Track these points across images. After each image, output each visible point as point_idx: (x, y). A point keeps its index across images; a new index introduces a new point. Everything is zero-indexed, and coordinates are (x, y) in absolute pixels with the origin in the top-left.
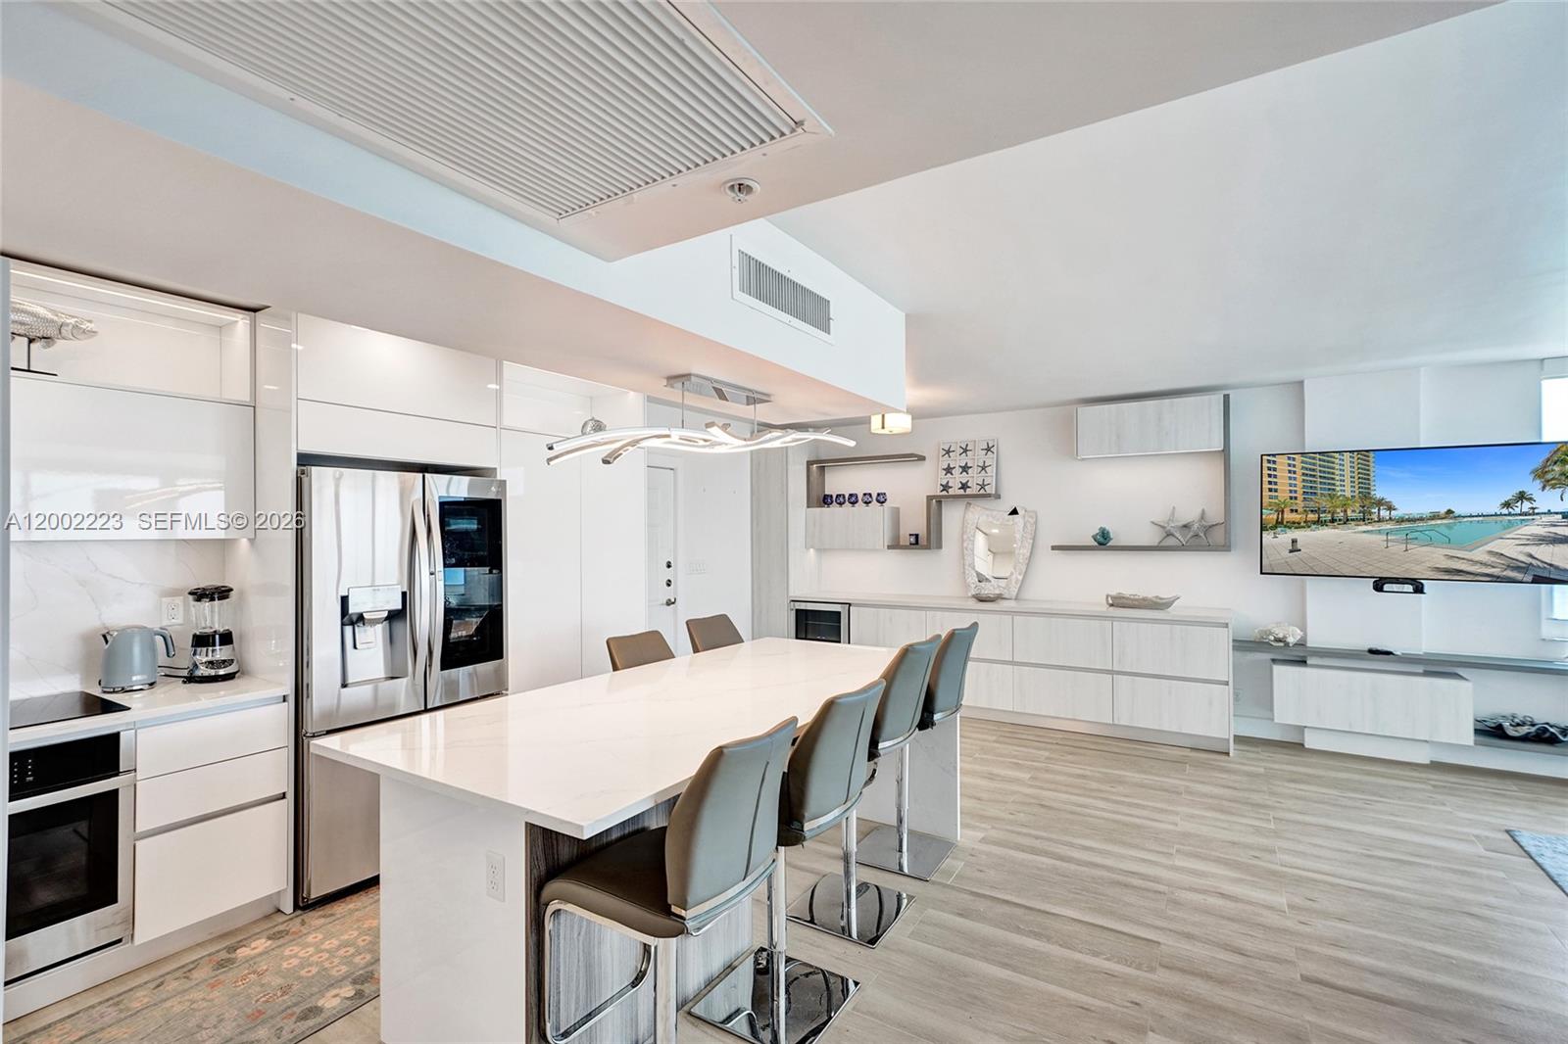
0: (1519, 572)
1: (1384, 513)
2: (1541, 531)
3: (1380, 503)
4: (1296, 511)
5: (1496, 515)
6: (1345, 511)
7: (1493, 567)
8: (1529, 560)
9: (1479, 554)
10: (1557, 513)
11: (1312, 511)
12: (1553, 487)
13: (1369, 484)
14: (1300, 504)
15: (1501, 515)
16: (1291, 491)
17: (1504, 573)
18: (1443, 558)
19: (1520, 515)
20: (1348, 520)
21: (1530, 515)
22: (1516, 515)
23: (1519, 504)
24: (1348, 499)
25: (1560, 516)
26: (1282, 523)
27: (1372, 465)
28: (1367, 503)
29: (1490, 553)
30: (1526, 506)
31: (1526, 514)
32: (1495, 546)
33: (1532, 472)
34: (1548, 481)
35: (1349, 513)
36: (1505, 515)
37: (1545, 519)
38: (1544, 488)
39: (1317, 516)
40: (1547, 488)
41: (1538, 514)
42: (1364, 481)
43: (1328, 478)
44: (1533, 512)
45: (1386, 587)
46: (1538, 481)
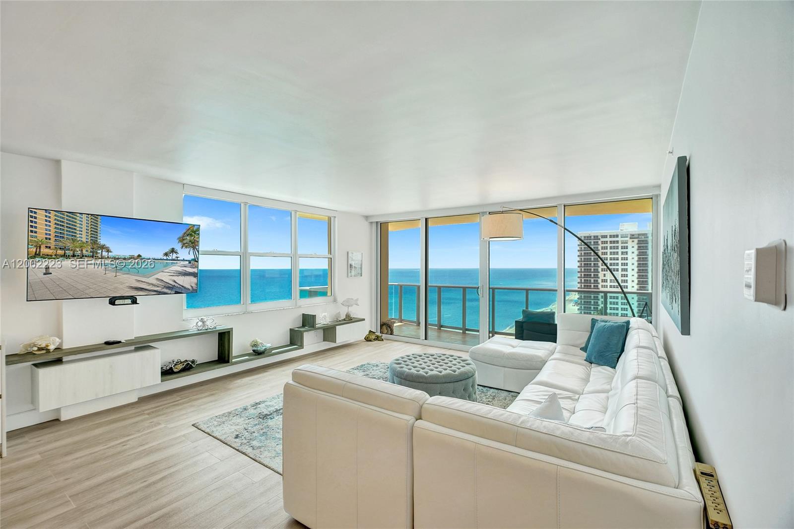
0: (169, 290)
1: (105, 254)
2: (180, 269)
3: (103, 247)
4: (50, 247)
5: (161, 259)
6: (82, 250)
7: (158, 287)
8: (174, 284)
9: (152, 280)
10: (187, 261)
11: (60, 248)
12: (186, 247)
13: (97, 235)
14: (52, 243)
15: (163, 259)
16: (46, 234)
17: (163, 290)
18: (134, 281)
19: (171, 260)
20: (83, 256)
21: (176, 260)
22: (169, 260)
23: (171, 254)
24: (83, 243)
25: (188, 262)
26: (39, 255)
27: (99, 223)
28: (95, 246)
29: (157, 279)
30: (174, 256)
31: (174, 260)
32: (159, 276)
33: (178, 239)
34: (184, 244)
35: (84, 252)
36: (165, 260)
37: (182, 263)
38: (182, 247)
39: (64, 252)
40: (184, 247)
41: (179, 260)
42: (94, 233)
43: (72, 228)
44: (177, 259)
45: (117, 302)
46: (180, 243)
